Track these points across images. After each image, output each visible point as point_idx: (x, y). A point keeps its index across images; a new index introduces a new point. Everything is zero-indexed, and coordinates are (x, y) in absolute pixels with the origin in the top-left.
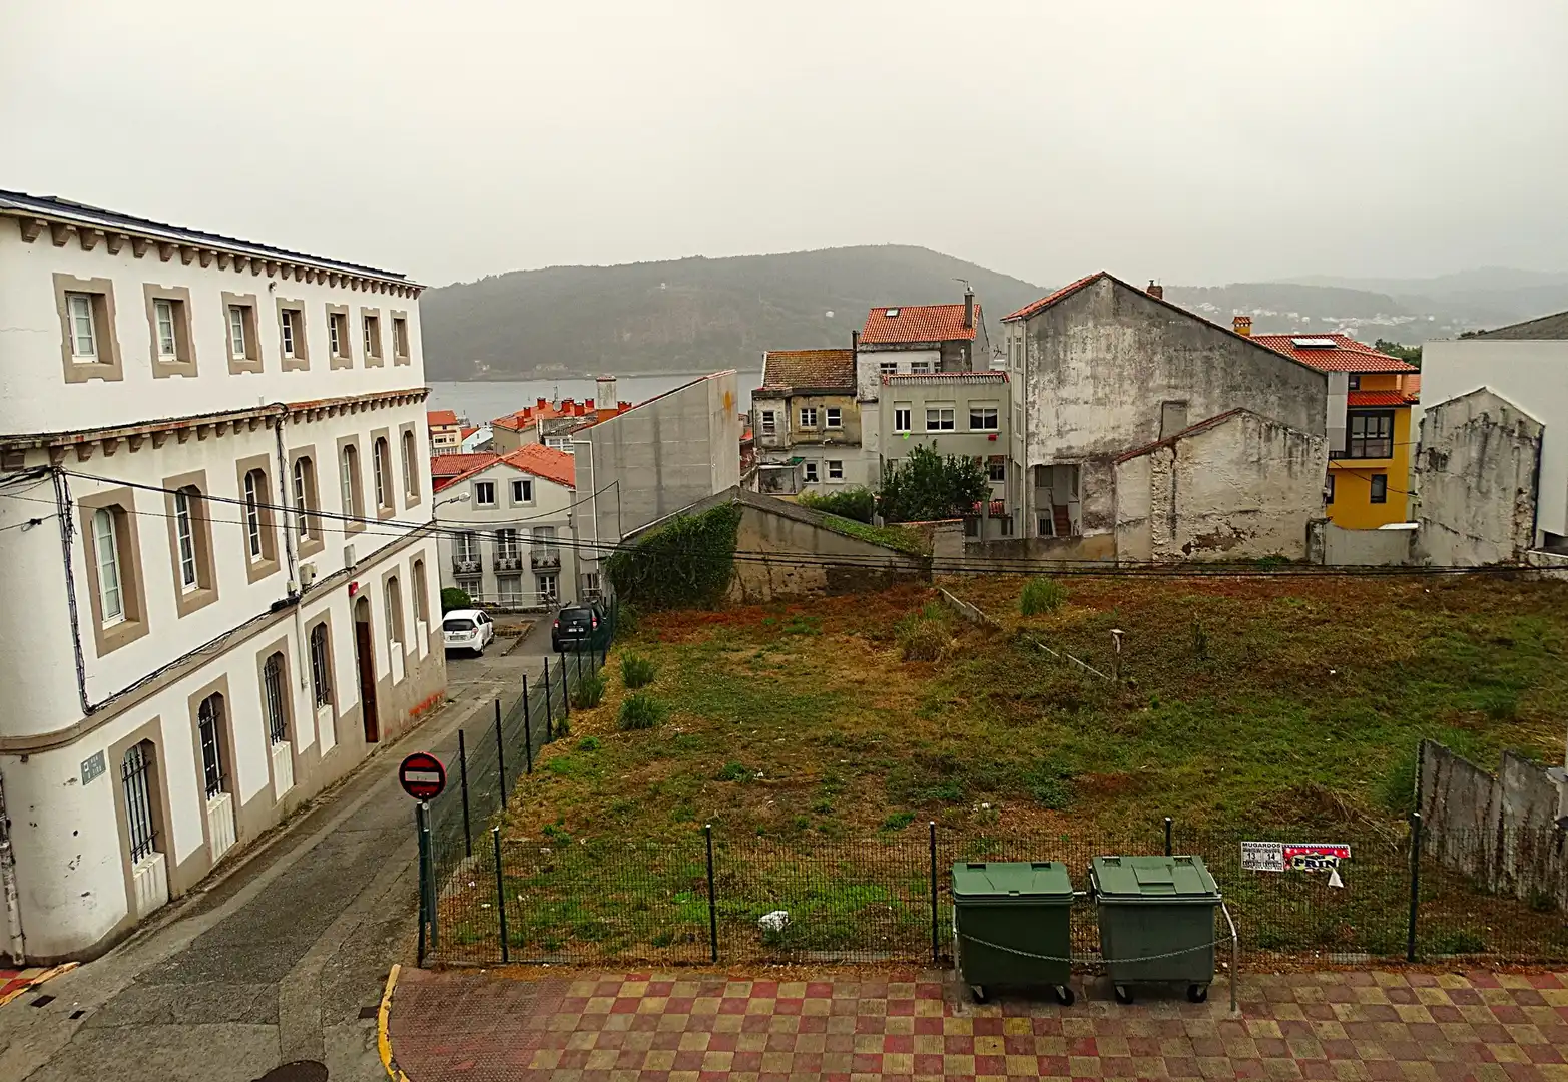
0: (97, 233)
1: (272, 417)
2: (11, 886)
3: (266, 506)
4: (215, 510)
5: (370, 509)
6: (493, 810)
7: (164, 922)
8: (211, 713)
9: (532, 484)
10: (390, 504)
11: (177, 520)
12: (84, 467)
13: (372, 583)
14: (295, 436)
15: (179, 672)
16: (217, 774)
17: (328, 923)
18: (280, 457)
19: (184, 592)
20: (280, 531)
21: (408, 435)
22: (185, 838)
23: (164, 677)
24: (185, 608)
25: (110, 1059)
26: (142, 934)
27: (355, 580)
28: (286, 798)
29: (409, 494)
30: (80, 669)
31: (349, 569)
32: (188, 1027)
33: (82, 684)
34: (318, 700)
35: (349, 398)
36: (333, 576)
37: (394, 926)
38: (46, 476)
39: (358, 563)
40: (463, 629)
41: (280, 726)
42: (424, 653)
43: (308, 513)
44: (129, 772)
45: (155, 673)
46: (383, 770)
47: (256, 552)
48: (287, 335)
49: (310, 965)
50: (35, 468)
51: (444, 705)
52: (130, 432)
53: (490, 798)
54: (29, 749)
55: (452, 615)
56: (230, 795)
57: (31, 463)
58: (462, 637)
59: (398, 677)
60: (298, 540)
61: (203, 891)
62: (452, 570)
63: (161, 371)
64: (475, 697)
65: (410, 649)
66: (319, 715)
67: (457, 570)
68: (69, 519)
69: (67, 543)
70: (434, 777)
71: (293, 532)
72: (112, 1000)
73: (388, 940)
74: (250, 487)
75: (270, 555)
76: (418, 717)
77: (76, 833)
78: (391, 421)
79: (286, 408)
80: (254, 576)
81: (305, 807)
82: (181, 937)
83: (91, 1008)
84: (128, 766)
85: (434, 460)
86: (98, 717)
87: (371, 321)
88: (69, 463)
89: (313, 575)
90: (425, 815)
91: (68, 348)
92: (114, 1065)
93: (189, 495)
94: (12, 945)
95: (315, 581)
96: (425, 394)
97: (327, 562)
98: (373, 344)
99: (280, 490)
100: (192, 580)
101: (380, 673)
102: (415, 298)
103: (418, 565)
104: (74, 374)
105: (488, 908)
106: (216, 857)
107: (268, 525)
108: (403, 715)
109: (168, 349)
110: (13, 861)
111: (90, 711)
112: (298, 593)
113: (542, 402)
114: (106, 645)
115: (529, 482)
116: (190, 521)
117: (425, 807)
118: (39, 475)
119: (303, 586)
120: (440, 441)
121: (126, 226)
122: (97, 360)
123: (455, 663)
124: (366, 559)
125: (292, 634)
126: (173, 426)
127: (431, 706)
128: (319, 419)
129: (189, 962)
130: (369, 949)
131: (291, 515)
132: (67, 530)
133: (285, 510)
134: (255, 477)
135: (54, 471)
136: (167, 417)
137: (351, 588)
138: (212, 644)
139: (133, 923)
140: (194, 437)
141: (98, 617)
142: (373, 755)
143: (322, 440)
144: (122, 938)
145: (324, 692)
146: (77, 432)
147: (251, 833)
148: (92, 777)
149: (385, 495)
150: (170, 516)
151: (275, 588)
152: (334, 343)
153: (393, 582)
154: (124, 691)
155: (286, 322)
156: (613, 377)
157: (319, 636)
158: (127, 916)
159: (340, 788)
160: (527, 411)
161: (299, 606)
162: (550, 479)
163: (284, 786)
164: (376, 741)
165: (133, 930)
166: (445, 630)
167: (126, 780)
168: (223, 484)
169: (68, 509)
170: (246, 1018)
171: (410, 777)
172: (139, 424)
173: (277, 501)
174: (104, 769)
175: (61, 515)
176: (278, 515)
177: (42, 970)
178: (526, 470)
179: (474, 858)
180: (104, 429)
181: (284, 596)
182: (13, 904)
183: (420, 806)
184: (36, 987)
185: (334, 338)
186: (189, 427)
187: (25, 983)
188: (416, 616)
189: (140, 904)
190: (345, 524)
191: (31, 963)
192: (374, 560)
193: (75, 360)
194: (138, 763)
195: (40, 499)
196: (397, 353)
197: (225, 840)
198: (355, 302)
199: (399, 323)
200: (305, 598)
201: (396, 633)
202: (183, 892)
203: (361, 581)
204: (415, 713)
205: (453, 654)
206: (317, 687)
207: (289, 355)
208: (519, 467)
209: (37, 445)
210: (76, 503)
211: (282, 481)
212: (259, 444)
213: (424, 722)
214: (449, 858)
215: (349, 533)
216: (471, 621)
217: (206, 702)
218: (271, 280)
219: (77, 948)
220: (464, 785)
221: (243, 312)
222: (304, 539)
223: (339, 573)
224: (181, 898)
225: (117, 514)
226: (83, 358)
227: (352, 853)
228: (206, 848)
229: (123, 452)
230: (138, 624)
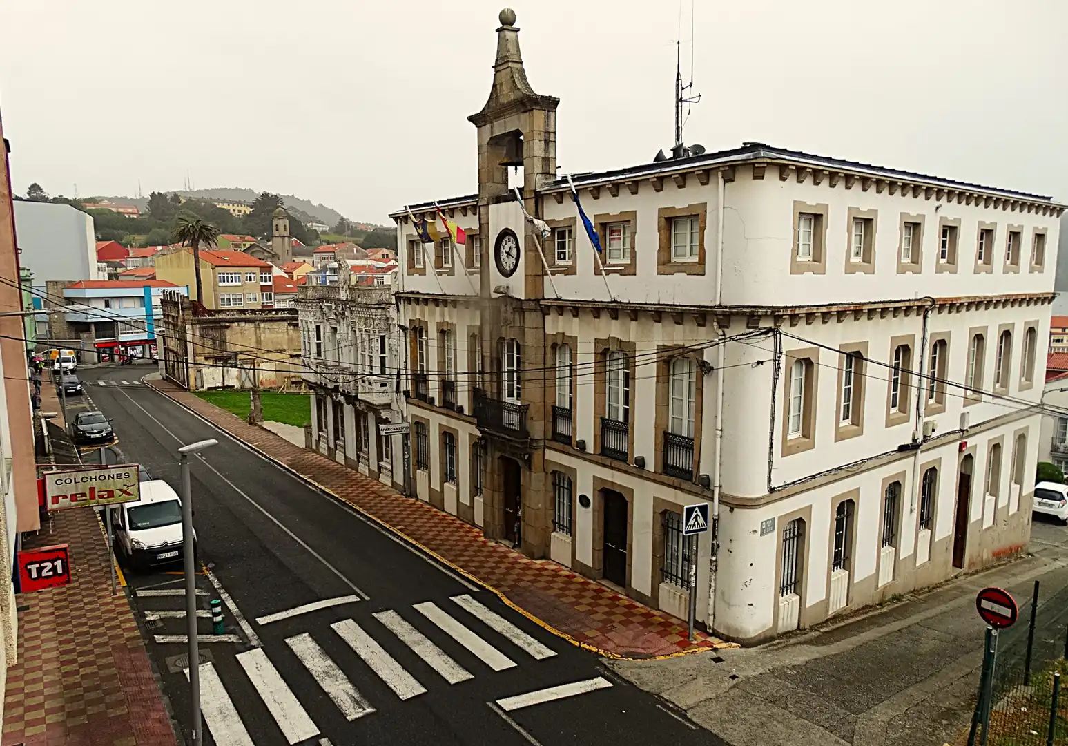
0: (824, 172)
1: (923, 308)
2: (713, 584)
3: (907, 371)
4: (870, 368)
5: (988, 384)
6: (1054, 657)
7: (793, 641)
8: (845, 511)
10: (1005, 384)
11: (844, 372)
12: (793, 331)
13: (980, 445)
14: (938, 323)
15: (830, 478)
16: (842, 556)
17: (900, 689)
18: (924, 338)
19: (841, 425)
20: (914, 392)
21: (1031, 331)
22: (815, 591)
23: (819, 480)
24: (840, 436)
25: (746, 713)
26: (778, 643)
27: (965, 440)
28: (885, 587)
29: (1023, 379)
30: (770, 462)
31: (962, 431)
32: (794, 717)
33: (770, 472)
34: (921, 524)
35: (985, 297)
36: (949, 433)
37: (950, 714)
38: (771, 334)
39: (970, 427)
40: (1053, 498)
41: (890, 536)
42: (1013, 509)
43: (938, 381)
44: (788, 536)
45: (814, 476)
46: (963, 592)
47: (894, 406)
48: (944, 245)
49: (882, 713)
50: (764, 328)
51: (1024, 556)
52: (824, 309)
53: (1054, 645)
54: (735, 504)
55: (1044, 485)
56: (847, 572)
57: (764, 324)
58: (1050, 505)
59: (988, 523)
60: (927, 402)
61: (819, 631)
62: (1050, 448)
63: (851, 269)
64: (1055, 557)
65: (1002, 503)
66: (920, 535)
67: (1055, 449)
68: (779, 364)
69: (775, 379)
70: (1007, 612)
71: (924, 392)
72: (754, 677)
73: (944, 722)
74: (897, 358)
75: (904, 410)
76: (999, 559)
77: (751, 565)
78: (1018, 318)
79: (934, 301)
80: (890, 423)
81: (898, 598)
82: (801, 656)
83: (741, 675)
84: (788, 532)
85: (1050, 356)
86: (776, 495)
87: (1015, 236)
88: (785, 327)
89: (933, 430)
90: (993, 639)
91: (795, 251)
92: (748, 718)
93: (855, 358)
94: (708, 619)
95: (934, 435)
96: (1053, 298)
97: (946, 422)
98: (1013, 256)
99: (920, 362)
100: (848, 418)
101: (974, 515)
102: (1058, 216)
103: (1021, 439)
104: (797, 269)
105: (1036, 736)
106: (832, 611)
107: (906, 384)
108: (986, 555)
109: (857, 254)
110: (716, 570)
111: (772, 490)
112: (919, 441)
114: (788, 451)
116: (853, 374)
117: (994, 632)
118: (766, 333)
119: (925, 436)
120: (1058, 341)
121: (844, 167)
122: (811, 259)
123: (1039, 525)
124: (977, 425)
125: (910, 471)
126: (852, 308)
127: (1010, 555)
128: (958, 311)
129: (804, 674)
130: (927, 722)
131: (925, 380)
132: (777, 370)
133: (921, 375)
134: (903, 351)
135: (775, 331)
136: (849, 302)
137: (962, 446)
138: (855, 464)
139: (775, 634)
140: (864, 318)
141: (786, 431)
142: (956, 577)
143: (958, 328)
144: (766, 640)
145: (927, 519)
146: (792, 307)
147: (858, 602)
148: (767, 533)
149: (1002, 375)
150: (840, 369)
151: (904, 434)
152: (980, 253)
153: (996, 448)
154: (794, 483)
155: (944, 236)
157: (930, 477)
158: (771, 629)
159: (927, 594)
161: (919, 451)
163: (885, 579)
164: (961, 567)
165: (773, 639)
166: (1036, 495)
167: (785, 540)
168: (880, 353)
169: (779, 357)
170: (833, 730)
171: (985, 604)
172: (830, 305)
173: (916, 369)
174: (774, 529)
175: (775, 361)
176: (915, 380)
177: (720, 641)
179: (1029, 690)
180: (808, 306)
181: (909, 442)
182: (712, 594)
183: (989, 631)
184: (715, 650)
185: (981, 248)
186: (862, 310)
187: (711, 645)
188: (1012, 479)
189: (780, 623)
190: (966, 393)
191: (715, 634)
192: (984, 427)
193: (799, 259)
194: (794, 532)
195: (763, 348)
196: (1034, 263)
197: (838, 603)
198: (1002, 220)
199: (1040, 237)
200: (924, 446)
201: (993, 487)
202: (807, 626)
203: (970, 442)
204: (997, 555)
205: (1038, 517)
206: (922, 514)
207: (943, 261)
209: (769, 313)
210: (784, 353)
211: (922, 356)
212: (909, 326)
213: (1003, 565)
214: (1007, 681)
215: (968, 402)
216: (1061, 494)
217: (842, 504)
218: (938, 203)
219: (741, 636)
220: (1032, 626)
221: (914, 228)
222: (931, 401)
223: (954, 432)
224: (805, 629)
225: (808, 364)
226: (804, 258)
227: (929, 643)
228: (826, 603)
229: (817, 323)
230: (807, 440)
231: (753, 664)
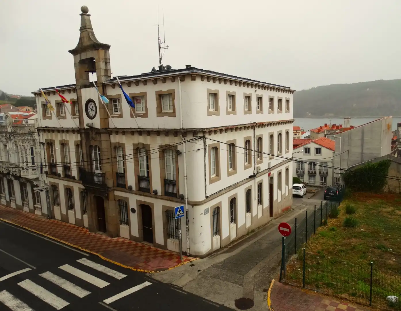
0: (217, 78)
1: (254, 126)
2: (188, 236)
3: (250, 150)
4: (238, 150)
5: (276, 152)
6: (303, 243)
7: (219, 253)
8: (233, 202)
9: (321, 149)
10: (281, 151)
11: (229, 151)
12: (210, 137)
13: (275, 173)
14: (259, 132)
15: (227, 190)
16: (233, 219)
17: (257, 263)
18: (254, 137)
19: (229, 171)
20: (253, 157)
21: (287, 133)
22: (225, 233)
23: (223, 192)
24: (229, 174)
25: (205, 284)
26: (214, 255)
27: (270, 172)
28: (249, 228)
29: (286, 149)
30: (206, 187)
31: (269, 169)
32: (222, 281)
33: (206, 190)
34: (259, 203)
35: (273, 122)
36: (265, 170)
37: (274, 269)
38: (202, 138)
39: (272, 167)
40: (298, 189)
41: (249, 209)
42: (287, 194)
43: (260, 152)
44: (214, 214)
45: (221, 190)
46: (274, 225)
47: (246, 162)
48: (258, 104)
49: (252, 273)
50: (200, 137)
51: (291, 210)
52: (220, 128)
53: (303, 238)
54: (194, 204)
55: (295, 185)
56: (236, 224)
57: (200, 135)
58: (298, 192)
59: (279, 200)
60: (257, 159)
61: (228, 247)
63: (228, 113)
64: (300, 209)
65: (283, 193)
66: (259, 207)
67: (297, 172)
68: (206, 149)
69: (205, 155)
70: (287, 230)
71: (256, 157)
72: (206, 269)
73: (272, 272)
74: (246, 145)
75: (250, 163)
76: (284, 212)
77: (202, 227)
78: (283, 128)
79: (257, 124)
80: (246, 168)
81: (253, 231)
82: (222, 258)
83: (202, 270)
84: (214, 212)
85: (294, 140)
86: (209, 199)
87: (280, 100)
88: (207, 136)
89: (260, 170)
90: (284, 240)
91: (209, 107)
92: (206, 285)
93: (232, 146)
94: (187, 250)
95: (260, 171)
96: (293, 121)
97: (264, 166)
98: (280, 107)
99: (254, 146)
100: (231, 168)
101: (275, 198)
102: (292, 94)
103: (287, 170)
104: (210, 114)
105: (300, 271)
106: (232, 239)
107: (250, 155)
108: (280, 211)
109: (230, 108)
110: (189, 230)
111: (207, 197)
112: (256, 174)
113: (326, 125)
114: (212, 181)
115: (320, 148)
116: (232, 152)
117: (285, 238)
118: (200, 138)
119: (257, 172)
120: (295, 135)
121: (223, 76)
122: (214, 110)
123: (295, 199)
124: (273, 166)
125: (253, 185)
126: (230, 128)
127: (287, 210)
128: (265, 127)
129: (224, 265)
130: (267, 274)
131: (256, 153)
132: (205, 152)
133: (254, 151)
134: (248, 142)
135: (203, 137)
136: (228, 125)
137: (269, 174)
138: (235, 184)
139: (212, 251)
140: (234, 131)
141: (210, 175)
142: (271, 220)
143: (265, 133)
145: (260, 202)
146: (209, 128)
147: (240, 235)
148: (206, 214)
149: (280, 149)
150: (227, 150)
151: (250, 172)
152: (270, 107)
153: (280, 174)
154: (215, 194)
155: (258, 101)
156: (350, 118)
157: (260, 186)
158: (210, 250)
159: (263, 228)
160: (321, 128)
161: (256, 177)
162: (327, 148)
163: (248, 225)
164: (272, 217)
165: (212, 253)
166: (293, 189)
167: (213, 216)
168: (240, 143)
169: (206, 147)
170: (236, 283)
171: (282, 229)
172: (222, 127)
173: (252, 148)
174: (209, 212)
175: (204, 148)
176: (252, 153)
177: (192, 258)
178: (320, 145)
179: (296, 256)
180: (215, 127)
181: (252, 174)
182: (188, 240)
183: (283, 238)
184: (191, 262)
185: (270, 105)
186: (233, 128)
187: (189, 260)
188: (285, 184)
189: (214, 247)
190: (269, 156)
191: (190, 255)
192: (275, 167)
193: (210, 110)
194: (216, 212)
195: (200, 144)
196: (286, 109)
197: (234, 236)
198: (276, 95)
199: (288, 101)
200: (257, 175)
201: (280, 188)
202: (223, 246)
203: (272, 172)
204: (283, 211)
205: (295, 196)
206: (259, 200)
207: (258, 110)
208: (318, 144)
209: (201, 131)
210: (207, 146)
211: (254, 143)
212: (249, 133)
213: (285, 214)
214: (290, 254)
215: (270, 159)
216: (300, 187)
217: (232, 199)
218: (255, 89)
219: (200, 254)
220: (296, 234)
221: (248, 98)
222: (258, 159)
223: (266, 170)
224: (223, 248)
225: (216, 149)
226: (212, 110)
227: (265, 245)
228: (229, 237)
229: (218, 134)
230: (218, 177)
231: (205, 264)
